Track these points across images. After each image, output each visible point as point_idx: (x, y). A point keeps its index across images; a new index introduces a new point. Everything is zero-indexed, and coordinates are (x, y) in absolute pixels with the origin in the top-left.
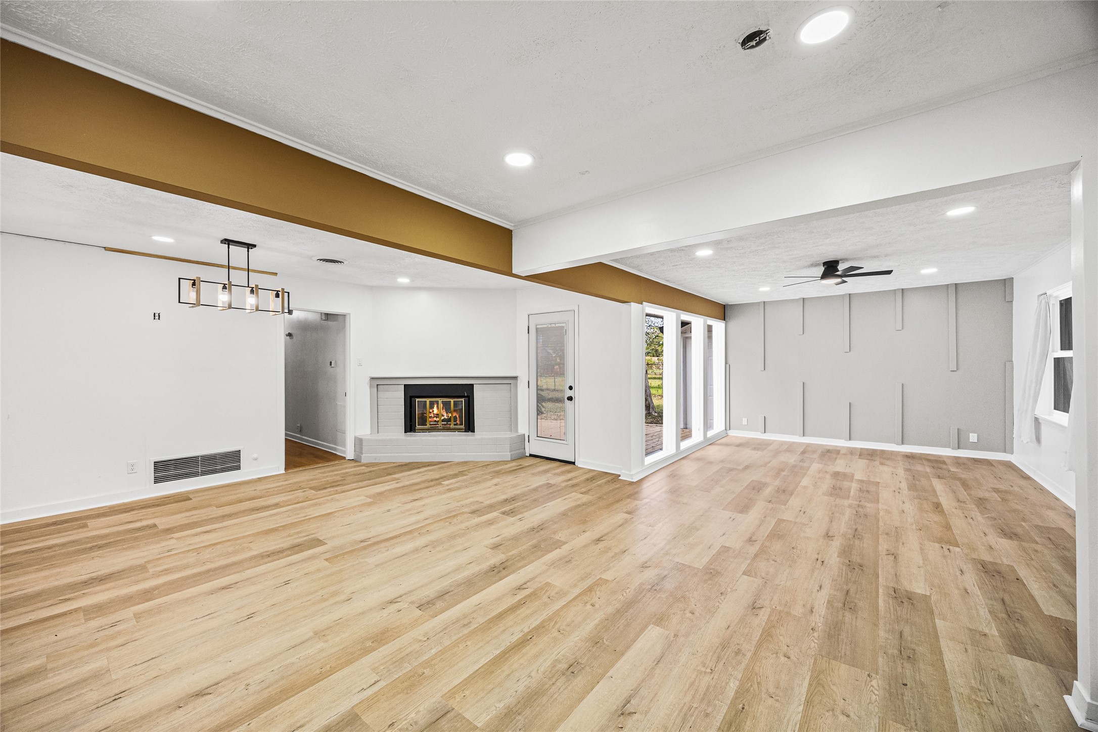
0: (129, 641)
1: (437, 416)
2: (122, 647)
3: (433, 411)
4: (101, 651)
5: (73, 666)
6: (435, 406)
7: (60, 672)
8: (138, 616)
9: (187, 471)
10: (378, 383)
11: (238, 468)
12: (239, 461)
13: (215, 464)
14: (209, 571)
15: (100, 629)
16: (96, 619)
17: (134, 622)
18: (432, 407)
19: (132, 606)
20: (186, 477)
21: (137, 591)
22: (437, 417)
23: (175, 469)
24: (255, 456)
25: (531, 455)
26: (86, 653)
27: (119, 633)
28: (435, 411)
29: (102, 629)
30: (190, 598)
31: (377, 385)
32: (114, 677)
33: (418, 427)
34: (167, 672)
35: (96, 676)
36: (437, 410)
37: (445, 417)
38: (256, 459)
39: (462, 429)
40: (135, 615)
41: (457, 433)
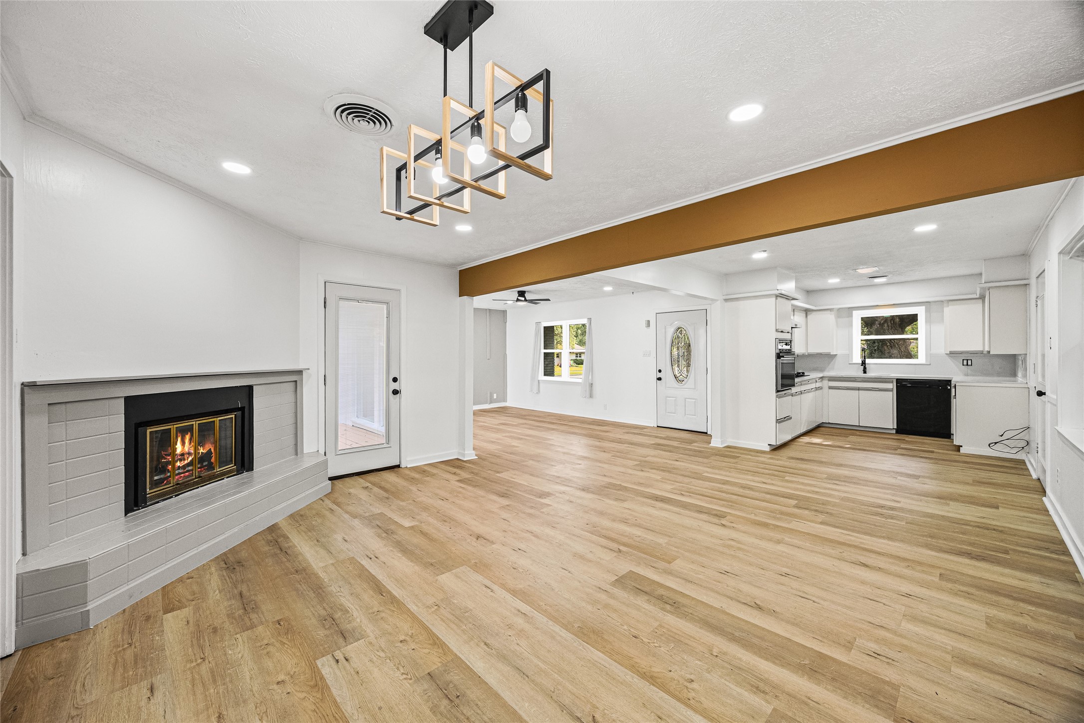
0: (875, 626)
2: (884, 626)
4: (901, 636)
5: (929, 641)
7: (941, 645)
8: (849, 646)
14: (734, 639)
15: (890, 661)
16: (888, 679)
17: (859, 642)
19: (845, 664)
21: (818, 684)
26: (914, 645)
27: (877, 641)
29: (889, 661)
30: (793, 624)
32: (903, 608)
34: (870, 586)
35: (914, 619)
40: (850, 649)
41: (226, 480)
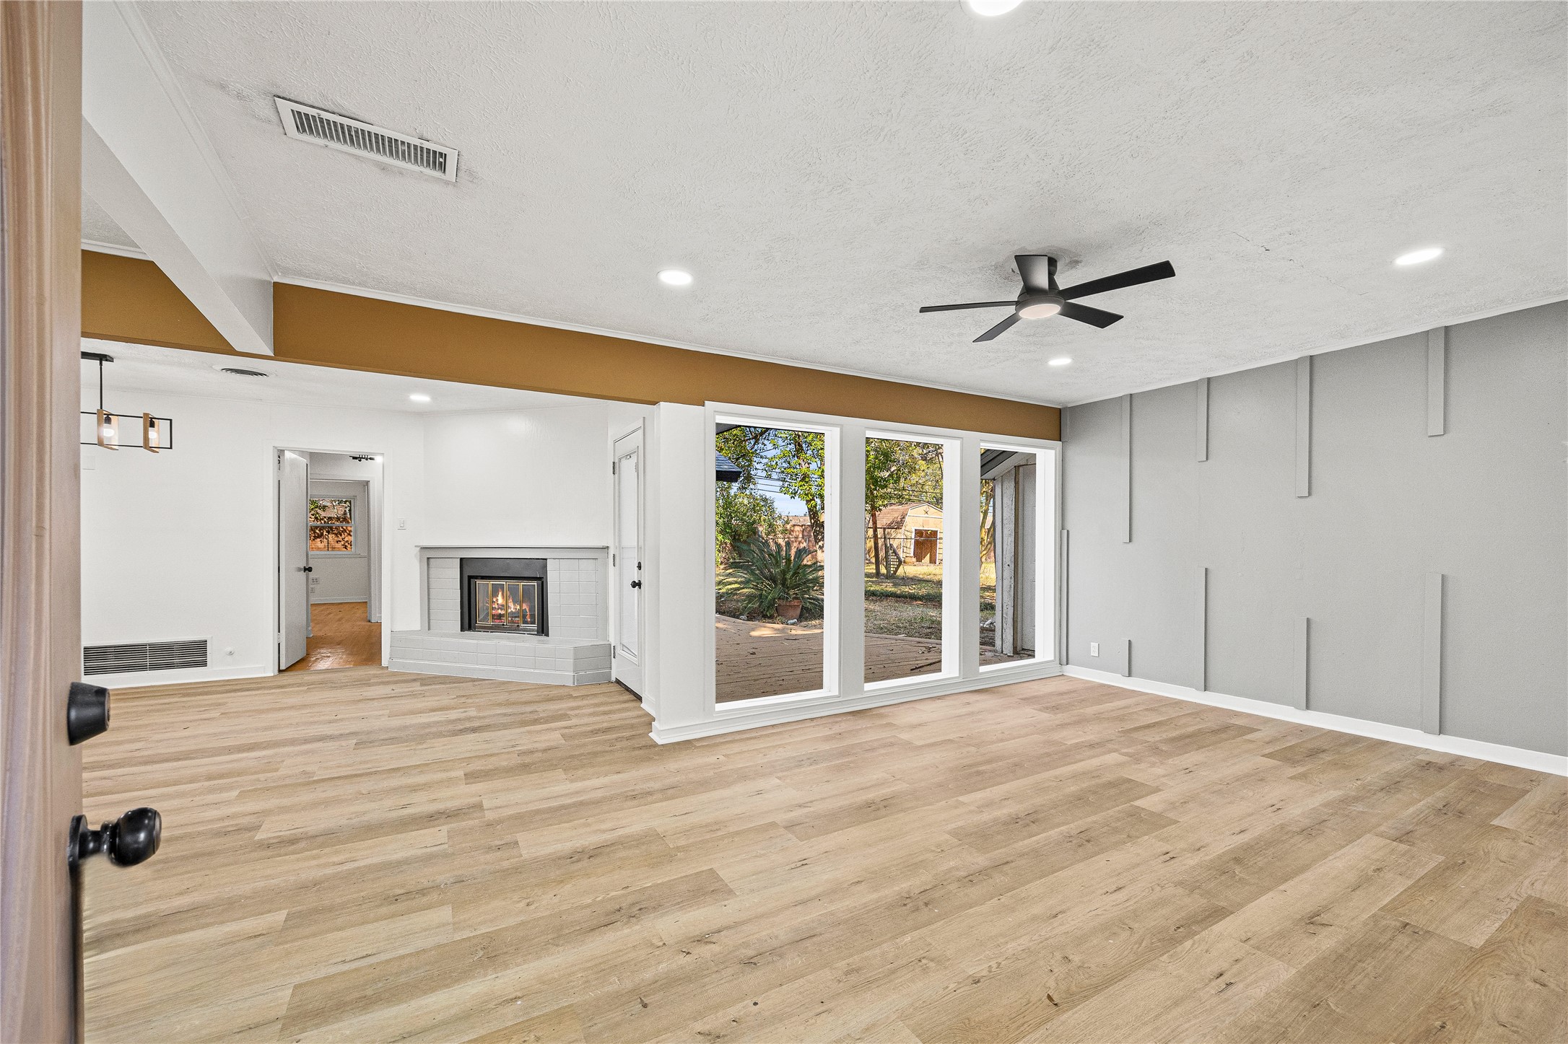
1: (501, 607)
3: (497, 600)
6: (500, 593)
9: (131, 662)
10: (430, 555)
11: (204, 664)
12: (205, 655)
13: (172, 656)
18: (495, 594)
20: (129, 671)
22: (501, 610)
23: (117, 658)
24: (229, 649)
25: (618, 682)
28: (500, 600)
31: (428, 558)
33: (479, 623)
36: (501, 601)
37: (512, 609)
38: (231, 653)
39: (533, 630)
41: (526, 635)
